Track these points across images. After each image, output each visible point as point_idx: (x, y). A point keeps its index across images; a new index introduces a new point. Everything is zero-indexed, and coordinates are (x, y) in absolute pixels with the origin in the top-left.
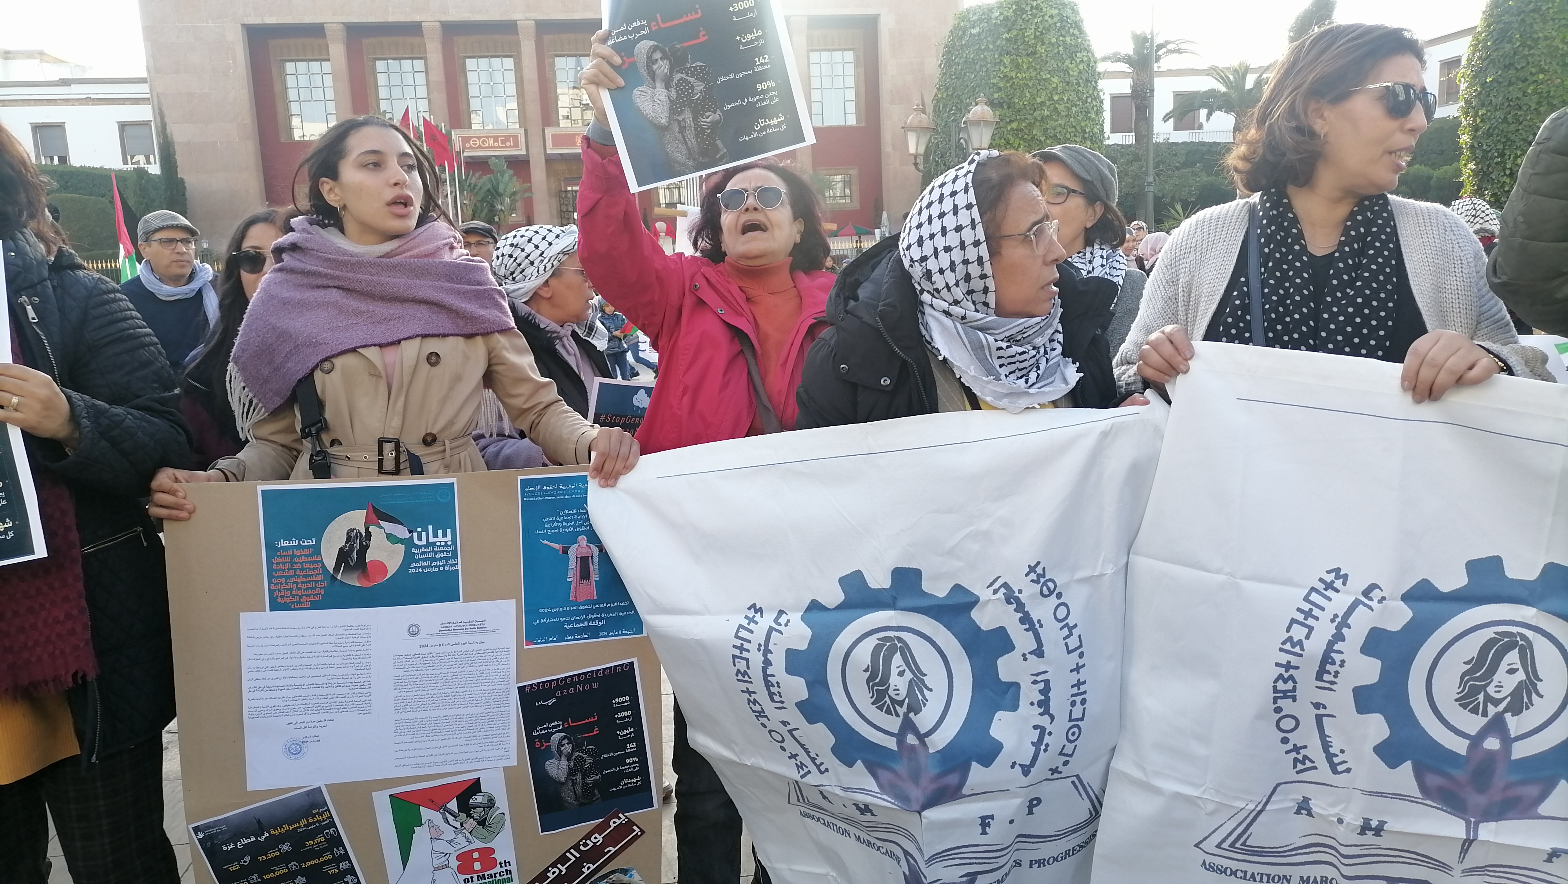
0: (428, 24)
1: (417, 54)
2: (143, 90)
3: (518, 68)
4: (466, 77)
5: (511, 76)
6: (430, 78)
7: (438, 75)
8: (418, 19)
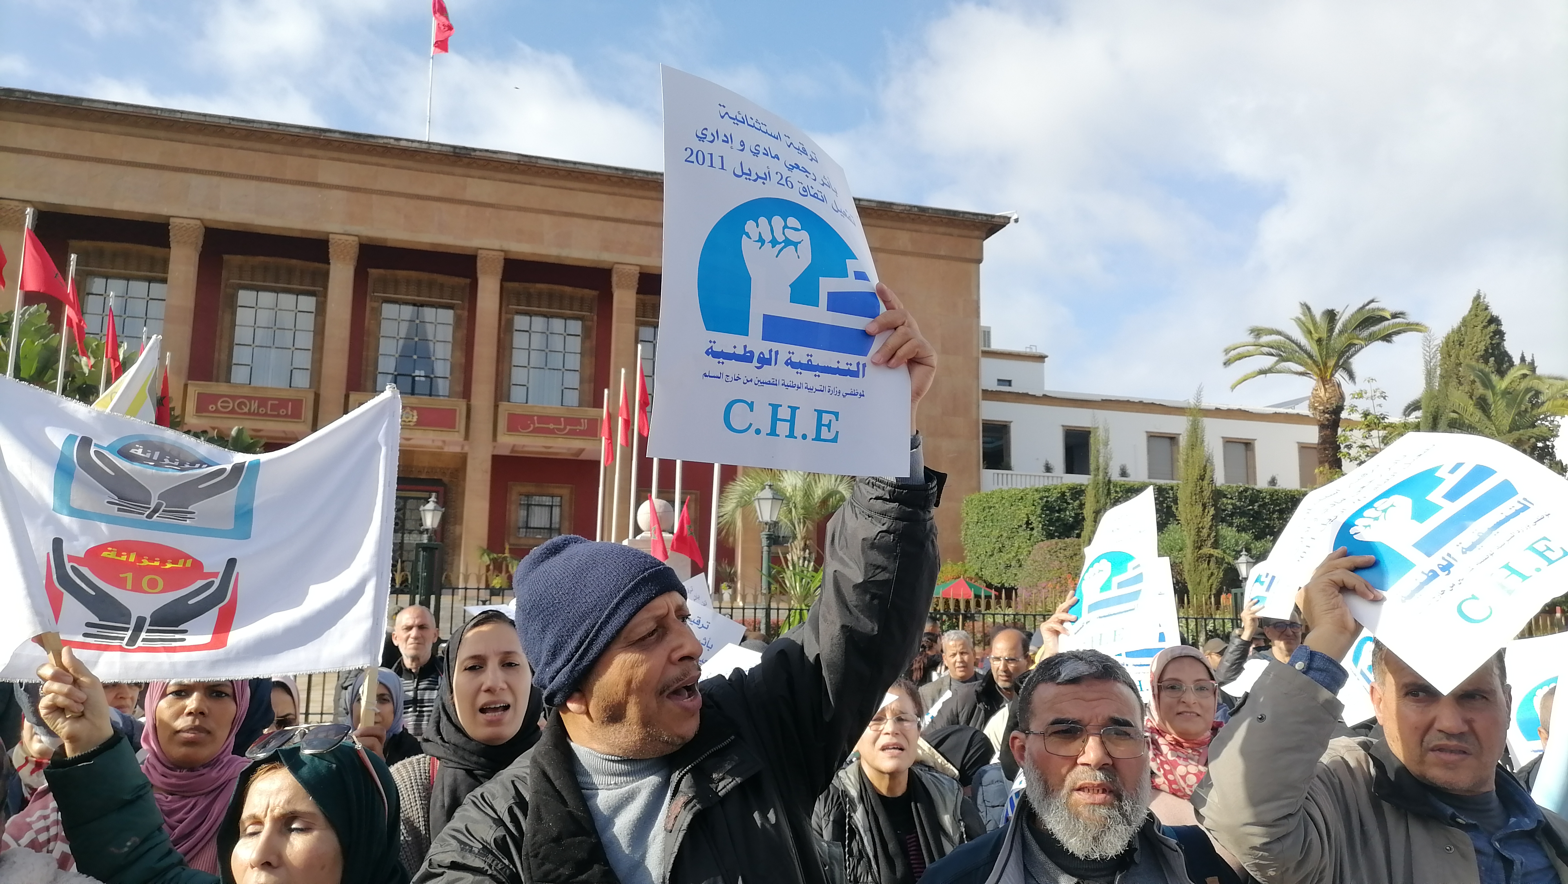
0: (180, 222)
1: (155, 273)
3: (321, 311)
5: (307, 322)
8: (163, 209)
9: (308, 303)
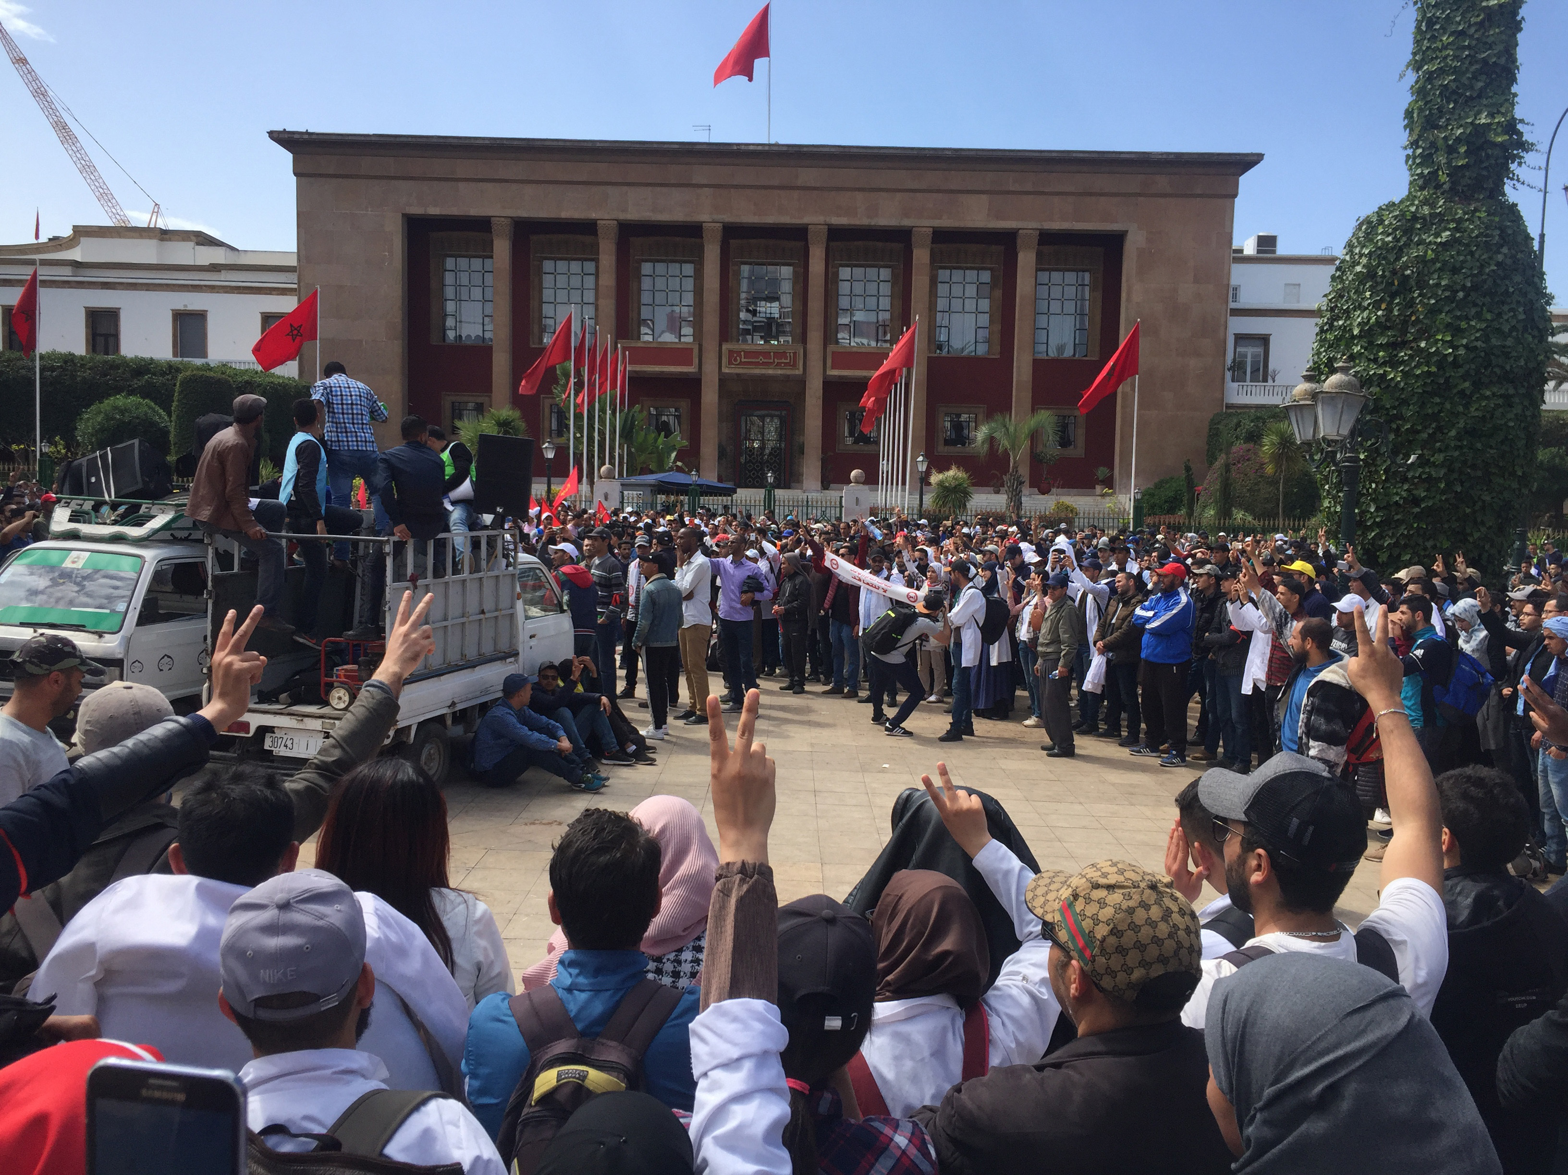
0: (604, 222)
1: (590, 254)
2: (289, 280)
3: (698, 276)
4: (640, 282)
5: (689, 284)
6: (600, 283)
7: (608, 280)
8: (593, 216)
9: (689, 269)
